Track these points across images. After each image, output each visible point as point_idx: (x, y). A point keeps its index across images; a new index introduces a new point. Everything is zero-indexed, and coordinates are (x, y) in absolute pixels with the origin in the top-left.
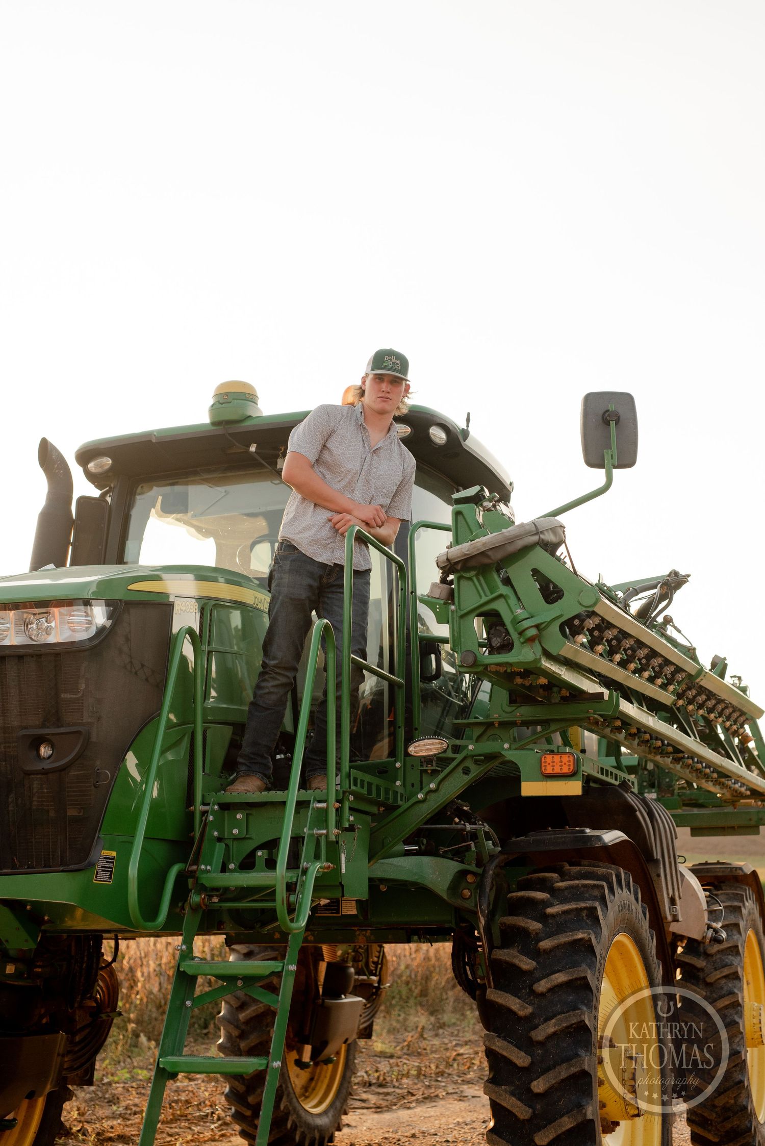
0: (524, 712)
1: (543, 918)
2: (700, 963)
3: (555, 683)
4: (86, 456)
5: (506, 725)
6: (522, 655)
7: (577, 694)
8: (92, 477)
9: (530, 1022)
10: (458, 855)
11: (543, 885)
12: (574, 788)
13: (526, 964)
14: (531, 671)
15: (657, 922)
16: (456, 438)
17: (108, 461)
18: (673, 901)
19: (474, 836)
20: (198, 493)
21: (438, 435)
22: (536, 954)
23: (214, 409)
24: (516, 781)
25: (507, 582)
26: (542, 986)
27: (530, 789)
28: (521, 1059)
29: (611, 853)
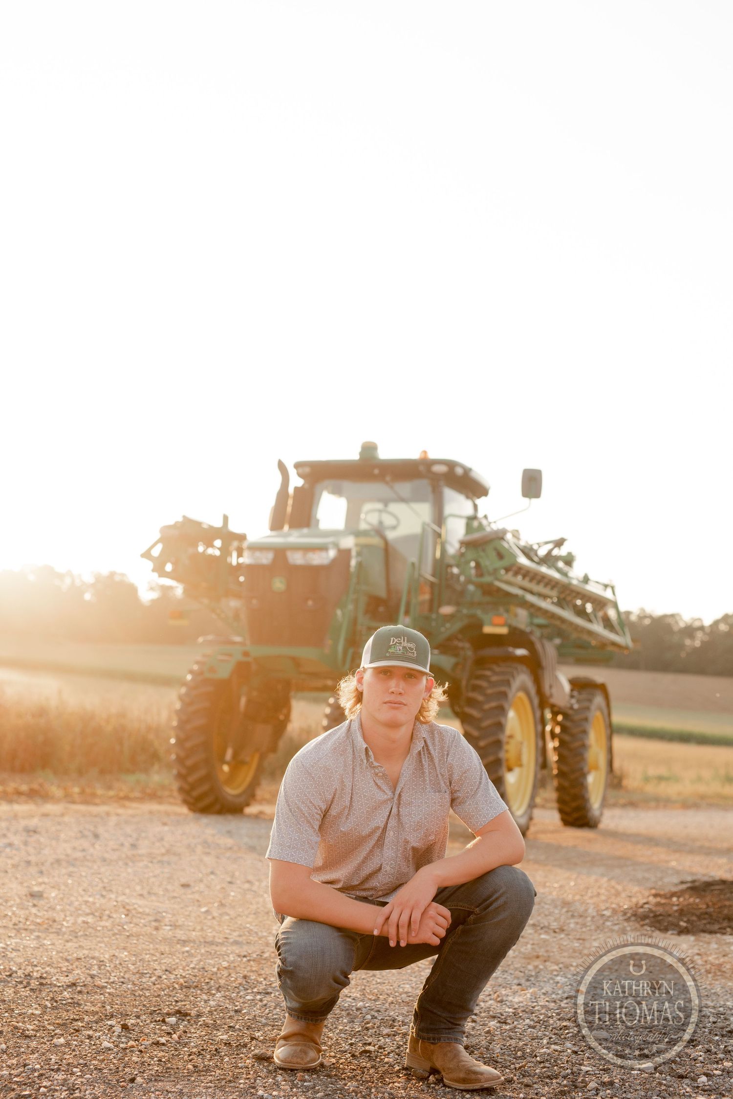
0: (487, 599)
1: (489, 682)
2: (568, 724)
3: (499, 590)
4: (298, 466)
5: (480, 604)
6: (487, 579)
7: (508, 594)
8: (300, 475)
9: (480, 720)
10: (456, 655)
11: (489, 669)
12: (504, 630)
13: (480, 698)
14: (490, 585)
15: (540, 692)
16: (467, 471)
17: (307, 470)
18: (551, 687)
19: (463, 648)
20: (346, 485)
21: (459, 471)
22: (485, 695)
23: (361, 454)
24: (480, 626)
25: (484, 550)
26: (487, 707)
27: (488, 629)
28: (475, 733)
29: (521, 660)
